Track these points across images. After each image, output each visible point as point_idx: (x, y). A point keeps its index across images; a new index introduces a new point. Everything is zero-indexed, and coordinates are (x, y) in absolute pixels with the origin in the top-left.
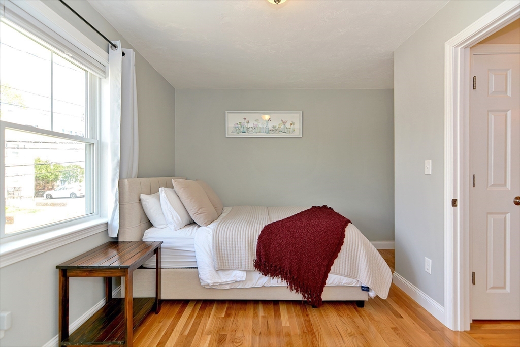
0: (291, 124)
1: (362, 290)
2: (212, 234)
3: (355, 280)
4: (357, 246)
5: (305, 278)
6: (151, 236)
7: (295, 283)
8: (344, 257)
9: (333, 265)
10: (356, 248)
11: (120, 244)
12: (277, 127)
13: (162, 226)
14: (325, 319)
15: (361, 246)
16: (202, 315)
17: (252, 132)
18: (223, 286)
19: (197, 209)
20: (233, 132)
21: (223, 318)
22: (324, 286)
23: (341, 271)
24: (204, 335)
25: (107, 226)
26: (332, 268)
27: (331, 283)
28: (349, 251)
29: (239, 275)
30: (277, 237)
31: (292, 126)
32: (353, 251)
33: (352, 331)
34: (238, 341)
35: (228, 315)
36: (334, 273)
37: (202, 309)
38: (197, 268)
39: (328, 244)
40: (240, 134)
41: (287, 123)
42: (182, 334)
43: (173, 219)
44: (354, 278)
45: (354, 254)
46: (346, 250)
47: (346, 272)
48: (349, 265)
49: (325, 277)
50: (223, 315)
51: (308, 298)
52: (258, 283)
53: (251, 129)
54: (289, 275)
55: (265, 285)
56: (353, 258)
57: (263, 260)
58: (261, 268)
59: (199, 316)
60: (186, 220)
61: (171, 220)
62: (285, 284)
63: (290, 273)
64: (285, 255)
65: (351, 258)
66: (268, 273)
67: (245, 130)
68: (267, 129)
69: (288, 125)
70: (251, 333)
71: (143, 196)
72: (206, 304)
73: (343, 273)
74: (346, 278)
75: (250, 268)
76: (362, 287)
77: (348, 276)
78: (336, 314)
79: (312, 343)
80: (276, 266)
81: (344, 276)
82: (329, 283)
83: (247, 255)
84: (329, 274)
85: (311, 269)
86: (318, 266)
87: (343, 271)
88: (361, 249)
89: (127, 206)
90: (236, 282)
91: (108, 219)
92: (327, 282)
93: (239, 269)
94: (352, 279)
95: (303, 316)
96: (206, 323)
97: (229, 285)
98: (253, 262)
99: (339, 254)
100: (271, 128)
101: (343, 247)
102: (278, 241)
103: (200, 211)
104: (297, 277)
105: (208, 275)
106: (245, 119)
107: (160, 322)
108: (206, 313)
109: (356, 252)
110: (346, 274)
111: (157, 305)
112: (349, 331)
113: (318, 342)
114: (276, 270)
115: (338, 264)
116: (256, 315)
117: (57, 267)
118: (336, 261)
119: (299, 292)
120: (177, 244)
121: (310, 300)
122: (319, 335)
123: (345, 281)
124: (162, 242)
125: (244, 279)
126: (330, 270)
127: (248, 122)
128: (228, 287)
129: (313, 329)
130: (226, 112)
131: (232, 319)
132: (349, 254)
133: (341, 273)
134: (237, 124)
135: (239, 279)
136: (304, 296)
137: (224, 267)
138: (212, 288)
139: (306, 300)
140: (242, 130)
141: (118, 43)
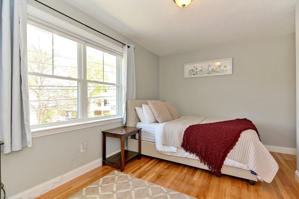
0: (225, 67)
1: (252, 173)
2: (163, 127)
3: (246, 166)
4: (248, 144)
5: (210, 157)
6: (139, 125)
7: (204, 158)
8: (238, 150)
9: (230, 153)
10: (248, 145)
11: (127, 127)
12: (215, 70)
13: (144, 122)
14: (221, 184)
15: (252, 144)
16: (156, 165)
17: (199, 74)
18: (167, 153)
19: (158, 115)
20: (188, 75)
21: (165, 168)
22: (223, 165)
23: (235, 158)
24: (153, 172)
25: (122, 119)
26: (228, 155)
27: (228, 164)
28: (242, 146)
29: (174, 149)
30: (195, 132)
31: (225, 68)
32: (245, 147)
33: (234, 195)
34: (166, 179)
35: (168, 168)
36: (229, 158)
37: (158, 162)
38: (155, 142)
39: (226, 140)
40: (192, 76)
41: (221, 67)
42: (144, 170)
43: (147, 118)
44: (244, 164)
45: (246, 149)
46: (240, 146)
47: (238, 159)
48: (241, 155)
49: (223, 159)
50: (166, 167)
51: (212, 169)
52: (183, 155)
53: (198, 72)
54: (199, 154)
55: (187, 157)
56: (244, 151)
57: (185, 143)
58: (184, 147)
59: (155, 165)
60: (153, 120)
61: (147, 119)
62: (197, 158)
63: (200, 153)
64: (198, 143)
65: (243, 151)
66: (188, 151)
67: (195, 73)
68: (208, 72)
69: (222, 68)
70: (174, 178)
71: (136, 108)
72: (161, 161)
73: (236, 159)
74: (239, 163)
75: (178, 146)
76: (251, 171)
77: (239, 162)
78: (231, 183)
79: (204, 192)
80: (192, 148)
81: (237, 161)
82: (226, 163)
83: (178, 140)
84: (226, 158)
85: (214, 153)
86: (218, 152)
87: (236, 158)
88: (251, 147)
89: (129, 112)
90: (172, 152)
91: (122, 117)
92: (224, 162)
93: (174, 146)
94: (243, 165)
95: (208, 179)
96: (156, 169)
97: (169, 153)
98: (180, 144)
99: (234, 147)
100: (211, 71)
101: (237, 143)
102: (195, 134)
103: (159, 116)
104: (205, 156)
105: (159, 147)
106: (195, 67)
107: (139, 163)
108: (159, 164)
109: (247, 148)
110: (238, 160)
111: (139, 156)
112: (233, 193)
113: (208, 192)
114: (192, 150)
115: (233, 153)
116: (182, 171)
117: (102, 132)
118: (231, 151)
119: (206, 165)
120: (148, 130)
121: (213, 171)
122: (211, 190)
123: (238, 164)
124: (142, 128)
125: (175, 151)
126: (227, 156)
127: (197, 69)
128: (169, 154)
129: (209, 186)
130: (184, 64)
131: (169, 170)
132: (242, 148)
133: (234, 159)
134: (190, 70)
135: (173, 151)
136: (209, 167)
137: (166, 144)
138: (161, 153)
139: (210, 170)
140: (193, 74)
141: (126, 43)
